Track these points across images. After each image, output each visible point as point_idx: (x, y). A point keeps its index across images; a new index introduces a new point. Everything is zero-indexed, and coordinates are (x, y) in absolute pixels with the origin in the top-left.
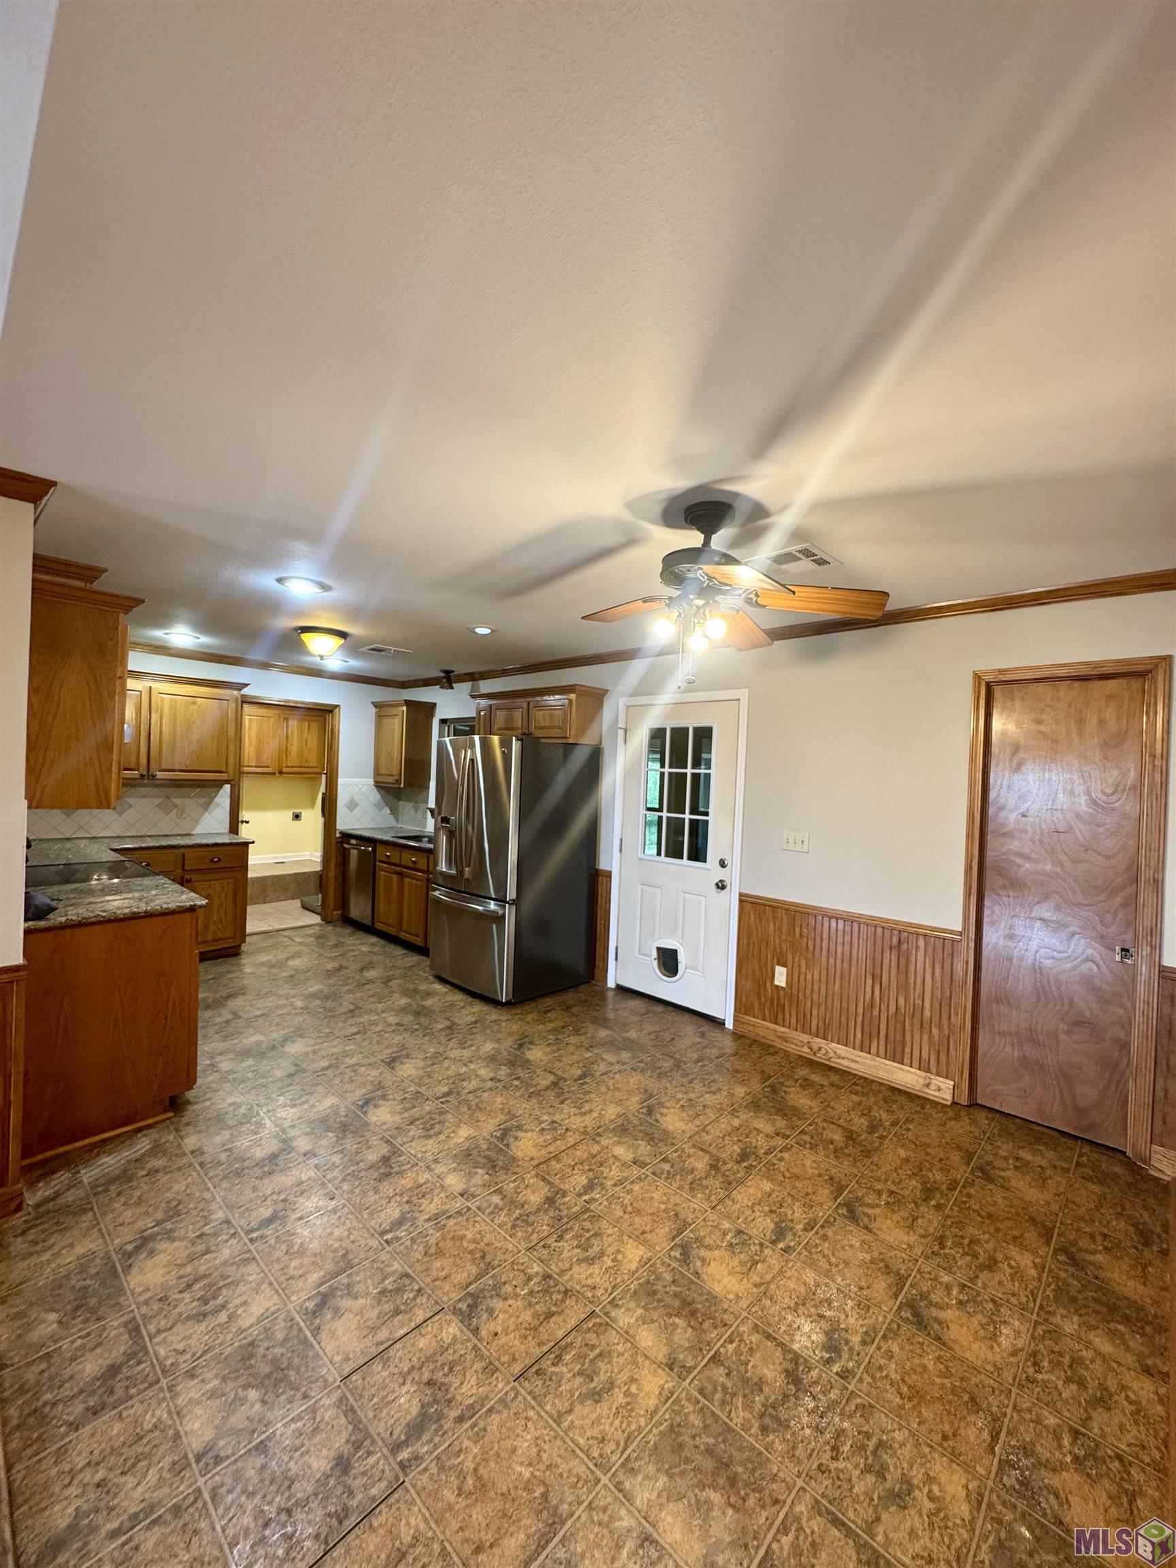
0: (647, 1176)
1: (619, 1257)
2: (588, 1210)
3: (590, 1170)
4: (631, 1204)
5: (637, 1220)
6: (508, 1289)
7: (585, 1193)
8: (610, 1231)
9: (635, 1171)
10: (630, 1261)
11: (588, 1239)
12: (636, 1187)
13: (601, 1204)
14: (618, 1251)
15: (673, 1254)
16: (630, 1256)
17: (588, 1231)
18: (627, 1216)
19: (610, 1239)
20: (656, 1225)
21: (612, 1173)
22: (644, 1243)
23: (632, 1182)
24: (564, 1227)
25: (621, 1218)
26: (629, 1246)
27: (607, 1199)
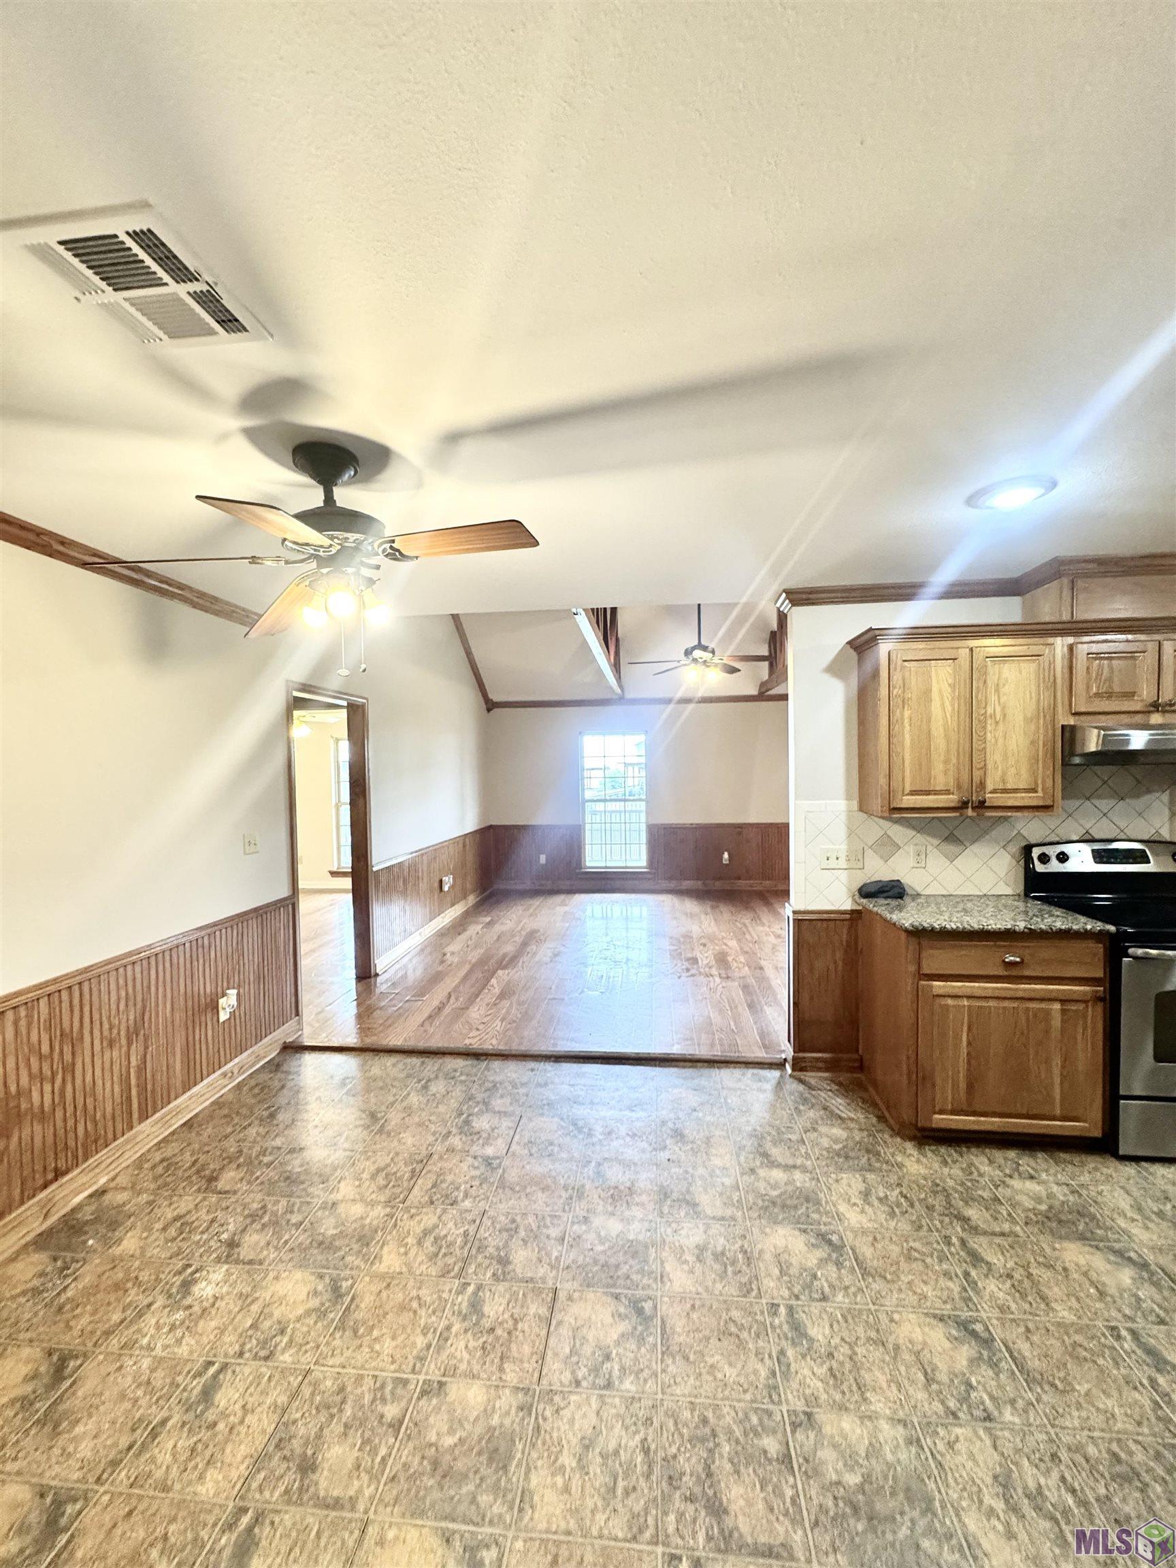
0: (413, 1371)
1: (402, 1250)
2: (459, 1276)
3: (492, 1330)
4: (415, 1312)
5: (400, 1297)
6: (476, 1183)
7: (475, 1294)
8: (423, 1267)
9: (432, 1371)
10: (390, 1252)
11: (441, 1248)
12: (420, 1341)
13: (450, 1291)
14: (406, 1254)
15: (350, 1282)
16: (392, 1256)
17: (445, 1255)
18: (414, 1293)
19: (419, 1259)
20: (377, 1303)
21: (462, 1344)
22: (382, 1277)
23: (429, 1347)
24: (469, 1245)
25: (420, 1288)
26: (397, 1265)
27: (446, 1301)
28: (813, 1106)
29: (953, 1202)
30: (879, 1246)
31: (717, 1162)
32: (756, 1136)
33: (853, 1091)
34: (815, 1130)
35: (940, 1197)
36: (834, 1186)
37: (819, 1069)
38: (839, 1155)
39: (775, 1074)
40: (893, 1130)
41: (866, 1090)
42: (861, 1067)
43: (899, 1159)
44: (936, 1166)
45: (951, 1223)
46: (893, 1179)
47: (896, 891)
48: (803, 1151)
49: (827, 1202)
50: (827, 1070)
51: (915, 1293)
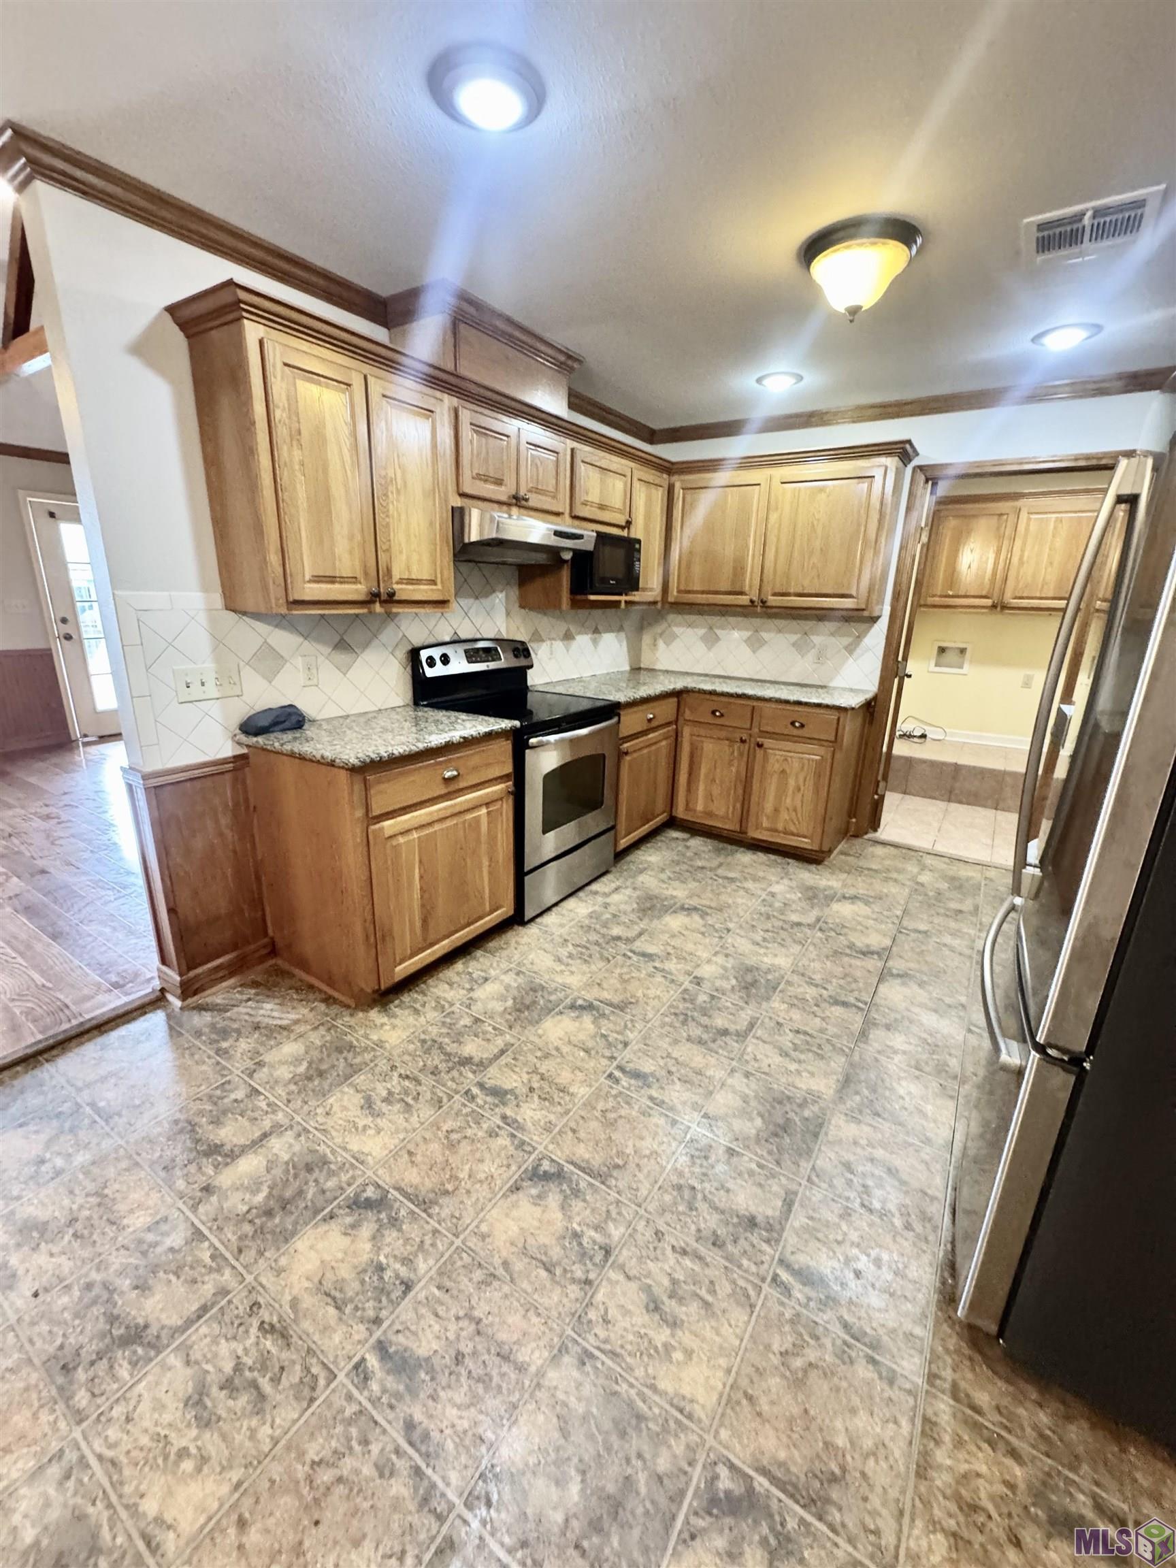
28: (238, 1032)
29: (449, 1049)
30: (419, 1158)
31: (139, 1221)
32: (181, 1131)
33: (276, 985)
34: (260, 1064)
35: (435, 1051)
36: (330, 1122)
37: (223, 979)
38: (310, 1079)
39: (157, 1019)
40: (348, 1007)
41: (291, 976)
42: (273, 951)
43: (375, 1037)
44: (411, 1020)
45: (461, 1074)
46: (383, 1065)
47: (294, 719)
48: (263, 1105)
49: (333, 1152)
50: (231, 974)
51: (481, 1182)
